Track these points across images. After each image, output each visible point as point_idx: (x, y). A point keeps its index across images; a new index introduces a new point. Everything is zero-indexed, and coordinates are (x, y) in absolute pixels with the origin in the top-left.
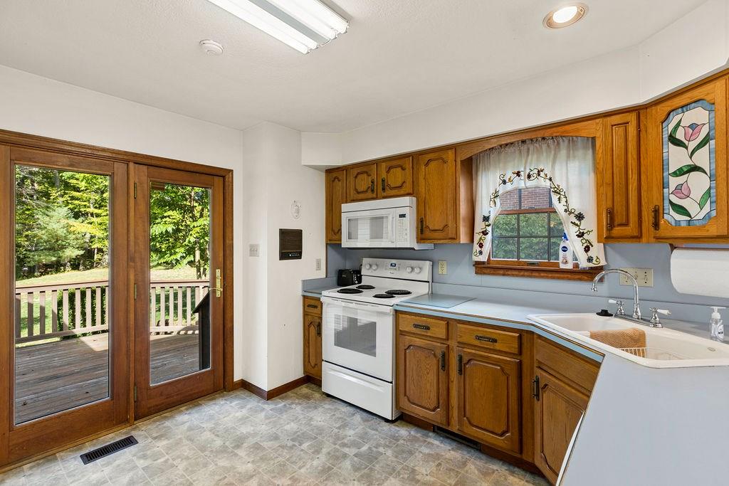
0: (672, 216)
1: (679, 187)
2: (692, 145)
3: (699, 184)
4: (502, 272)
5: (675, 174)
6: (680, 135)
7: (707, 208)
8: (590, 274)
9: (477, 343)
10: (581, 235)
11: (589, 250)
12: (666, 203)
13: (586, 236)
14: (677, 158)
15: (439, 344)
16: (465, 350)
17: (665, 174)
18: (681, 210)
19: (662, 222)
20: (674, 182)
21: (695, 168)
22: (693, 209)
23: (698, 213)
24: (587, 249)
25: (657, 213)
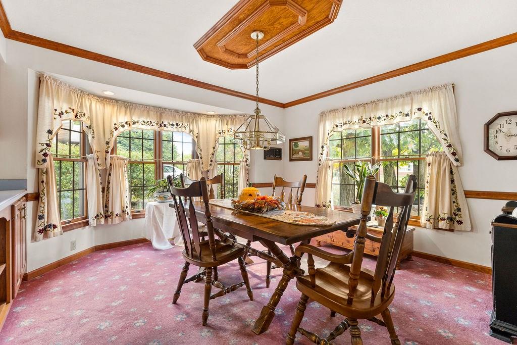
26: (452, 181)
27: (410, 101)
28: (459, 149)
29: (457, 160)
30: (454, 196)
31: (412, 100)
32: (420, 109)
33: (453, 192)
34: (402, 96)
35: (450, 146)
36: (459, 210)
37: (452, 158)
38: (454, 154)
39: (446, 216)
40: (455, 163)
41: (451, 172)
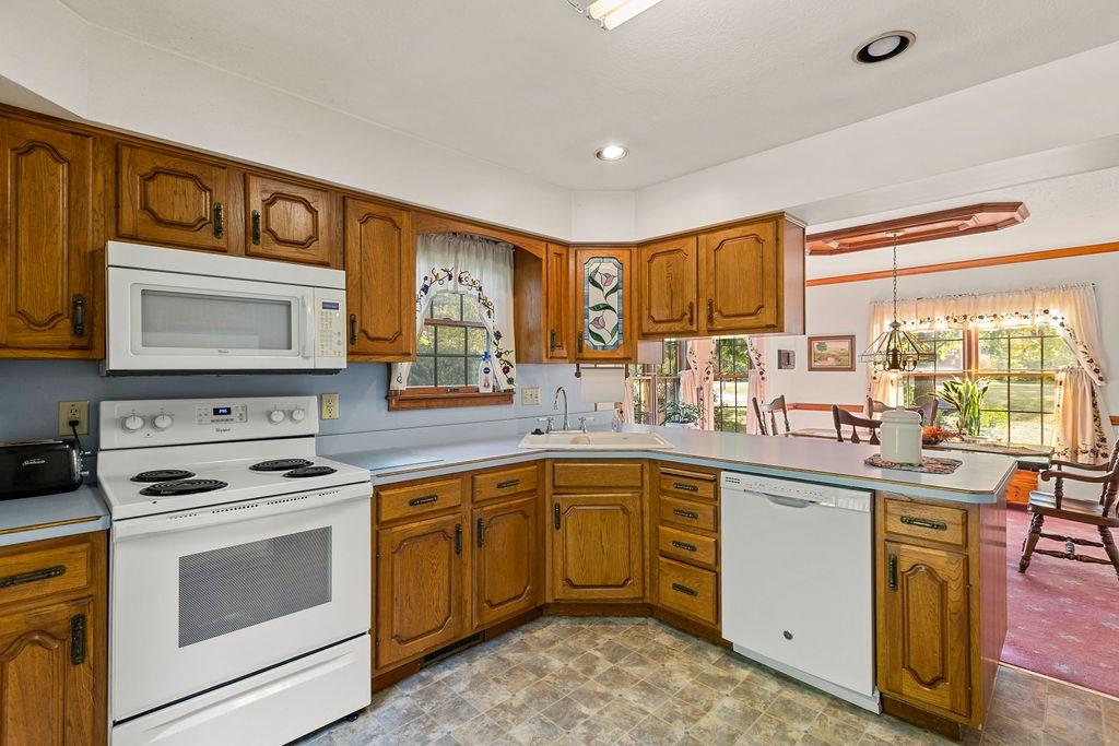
0: (590, 342)
1: (597, 319)
2: (607, 289)
3: (611, 319)
4: (424, 404)
5: (594, 308)
6: (598, 278)
7: (616, 337)
8: (505, 397)
9: (500, 493)
10: (499, 355)
11: (508, 371)
12: (587, 331)
13: (503, 356)
14: (595, 296)
15: (451, 517)
16: (485, 509)
17: (586, 307)
18: (598, 337)
19: (585, 346)
20: (593, 315)
21: (608, 307)
22: (607, 338)
23: (610, 341)
24: (506, 370)
25: (580, 338)
26: (1094, 405)
27: (1031, 300)
28: (1103, 365)
29: (1101, 379)
30: (1097, 423)
31: (1034, 297)
32: (1046, 312)
33: (1096, 418)
34: (1019, 291)
35: (1091, 361)
36: (1103, 440)
37: (1094, 377)
38: (1097, 371)
39: (1089, 448)
40: (1098, 383)
41: (1093, 394)
